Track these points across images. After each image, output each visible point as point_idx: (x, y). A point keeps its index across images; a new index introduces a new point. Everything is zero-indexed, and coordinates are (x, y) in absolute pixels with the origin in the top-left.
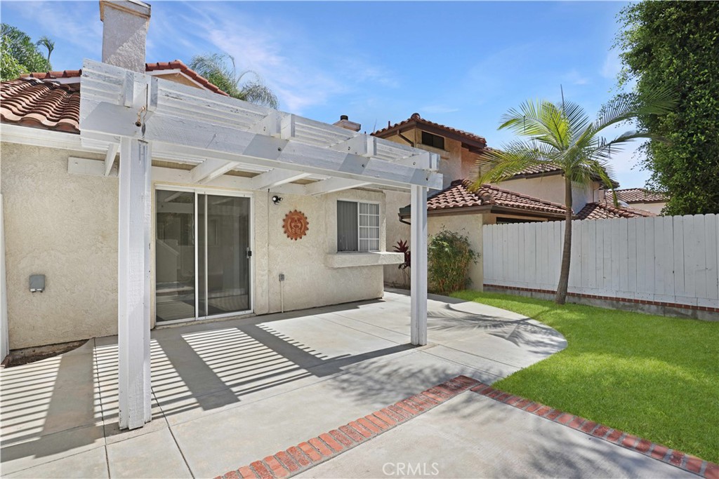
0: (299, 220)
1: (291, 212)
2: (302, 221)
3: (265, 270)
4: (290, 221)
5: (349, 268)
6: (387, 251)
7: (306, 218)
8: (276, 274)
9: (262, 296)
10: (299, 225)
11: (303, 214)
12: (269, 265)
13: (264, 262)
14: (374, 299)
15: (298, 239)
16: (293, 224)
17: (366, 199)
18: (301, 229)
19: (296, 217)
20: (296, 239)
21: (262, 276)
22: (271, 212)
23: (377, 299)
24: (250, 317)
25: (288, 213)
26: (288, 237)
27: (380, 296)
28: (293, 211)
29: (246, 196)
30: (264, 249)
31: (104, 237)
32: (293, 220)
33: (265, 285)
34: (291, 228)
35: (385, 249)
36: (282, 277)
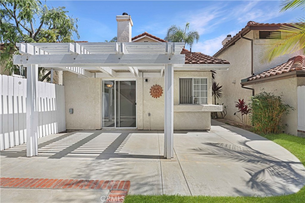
0: (158, 89)
1: (154, 85)
2: (159, 89)
3: (141, 111)
4: (153, 89)
5: (187, 112)
6: (212, 104)
7: (162, 88)
8: (147, 113)
9: (140, 122)
10: (158, 91)
11: (160, 86)
12: (143, 109)
13: (141, 107)
14: (203, 130)
15: (158, 98)
16: (155, 91)
17: (197, 76)
18: (159, 93)
19: (156, 88)
20: (156, 98)
21: (140, 113)
22: (145, 86)
23: (206, 130)
24: (136, 130)
25: (152, 86)
26: (152, 97)
27: (208, 129)
28: (155, 85)
29: (134, 80)
30: (141, 102)
31: (87, 97)
32: (155, 89)
33: (141, 118)
34: (154, 93)
35: (212, 103)
36: (149, 114)
